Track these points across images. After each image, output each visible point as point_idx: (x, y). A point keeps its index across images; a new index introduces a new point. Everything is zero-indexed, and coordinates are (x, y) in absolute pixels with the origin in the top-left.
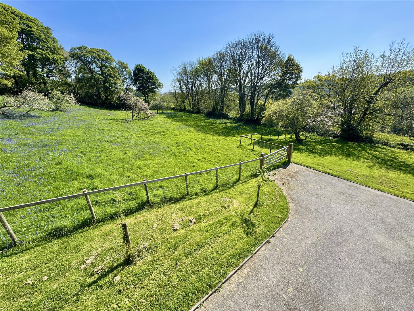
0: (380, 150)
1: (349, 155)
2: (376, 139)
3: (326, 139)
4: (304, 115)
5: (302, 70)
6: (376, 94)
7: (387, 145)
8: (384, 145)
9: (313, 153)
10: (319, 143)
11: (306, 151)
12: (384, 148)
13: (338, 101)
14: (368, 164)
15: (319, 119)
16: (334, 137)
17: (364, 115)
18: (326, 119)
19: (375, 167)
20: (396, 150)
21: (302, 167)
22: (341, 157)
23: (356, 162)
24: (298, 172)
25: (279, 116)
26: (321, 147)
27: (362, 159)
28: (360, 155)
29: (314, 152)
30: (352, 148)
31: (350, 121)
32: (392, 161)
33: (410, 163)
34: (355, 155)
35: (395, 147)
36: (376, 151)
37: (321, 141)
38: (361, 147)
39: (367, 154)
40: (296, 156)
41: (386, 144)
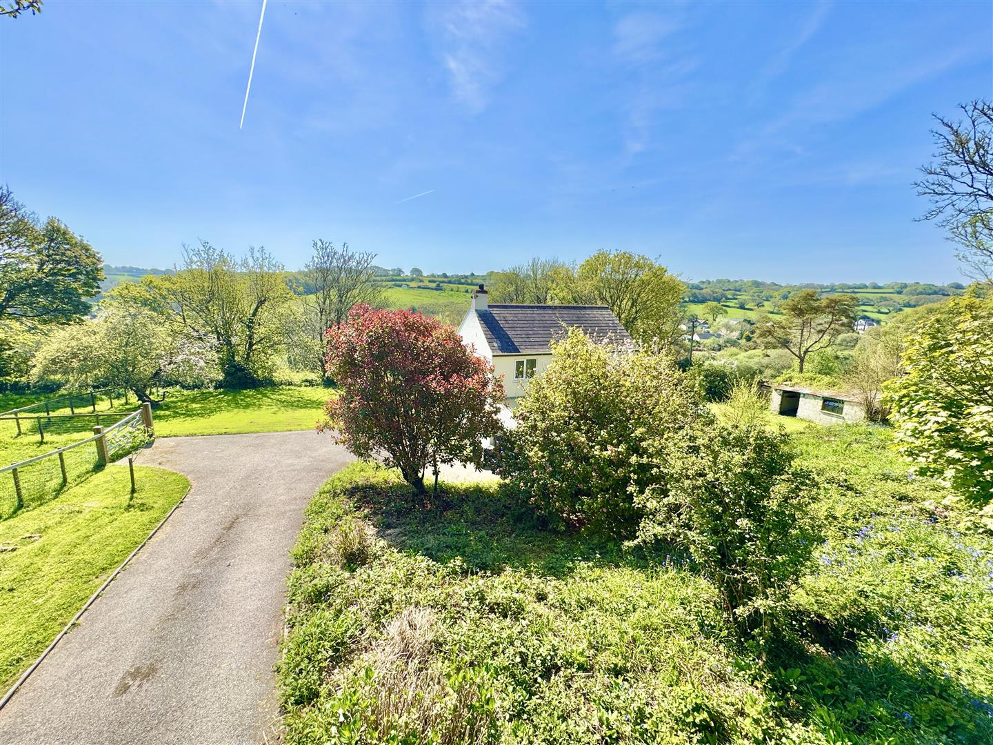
0: (285, 392)
1: (247, 406)
2: (277, 379)
3: (203, 393)
4: (147, 353)
5: (100, 258)
6: (254, 315)
7: (292, 384)
8: (289, 385)
9: (188, 416)
10: (194, 400)
11: (174, 417)
12: (289, 390)
13: (204, 326)
14: (272, 411)
15: (180, 358)
16: (216, 388)
17: (251, 345)
18: (192, 357)
19: (281, 412)
20: (303, 389)
21: (179, 438)
22: (236, 410)
23: (257, 412)
24: (178, 445)
25: (85, 359)
26: (199, 405)
27: (265, 407)
28: (261, 403)
29: (189, 414)
30: (248, 397)
31: (233, 357)
32: (299, 401)
33: (315, 399)
34: (255, 404)
35: (301, 386)
36: (281, 394)
37: (195, 397)
38: (261, 393)
39: (269, 400)
40: (159, 427)
41: (290, 384)
